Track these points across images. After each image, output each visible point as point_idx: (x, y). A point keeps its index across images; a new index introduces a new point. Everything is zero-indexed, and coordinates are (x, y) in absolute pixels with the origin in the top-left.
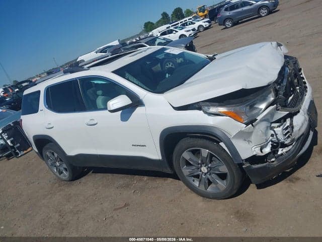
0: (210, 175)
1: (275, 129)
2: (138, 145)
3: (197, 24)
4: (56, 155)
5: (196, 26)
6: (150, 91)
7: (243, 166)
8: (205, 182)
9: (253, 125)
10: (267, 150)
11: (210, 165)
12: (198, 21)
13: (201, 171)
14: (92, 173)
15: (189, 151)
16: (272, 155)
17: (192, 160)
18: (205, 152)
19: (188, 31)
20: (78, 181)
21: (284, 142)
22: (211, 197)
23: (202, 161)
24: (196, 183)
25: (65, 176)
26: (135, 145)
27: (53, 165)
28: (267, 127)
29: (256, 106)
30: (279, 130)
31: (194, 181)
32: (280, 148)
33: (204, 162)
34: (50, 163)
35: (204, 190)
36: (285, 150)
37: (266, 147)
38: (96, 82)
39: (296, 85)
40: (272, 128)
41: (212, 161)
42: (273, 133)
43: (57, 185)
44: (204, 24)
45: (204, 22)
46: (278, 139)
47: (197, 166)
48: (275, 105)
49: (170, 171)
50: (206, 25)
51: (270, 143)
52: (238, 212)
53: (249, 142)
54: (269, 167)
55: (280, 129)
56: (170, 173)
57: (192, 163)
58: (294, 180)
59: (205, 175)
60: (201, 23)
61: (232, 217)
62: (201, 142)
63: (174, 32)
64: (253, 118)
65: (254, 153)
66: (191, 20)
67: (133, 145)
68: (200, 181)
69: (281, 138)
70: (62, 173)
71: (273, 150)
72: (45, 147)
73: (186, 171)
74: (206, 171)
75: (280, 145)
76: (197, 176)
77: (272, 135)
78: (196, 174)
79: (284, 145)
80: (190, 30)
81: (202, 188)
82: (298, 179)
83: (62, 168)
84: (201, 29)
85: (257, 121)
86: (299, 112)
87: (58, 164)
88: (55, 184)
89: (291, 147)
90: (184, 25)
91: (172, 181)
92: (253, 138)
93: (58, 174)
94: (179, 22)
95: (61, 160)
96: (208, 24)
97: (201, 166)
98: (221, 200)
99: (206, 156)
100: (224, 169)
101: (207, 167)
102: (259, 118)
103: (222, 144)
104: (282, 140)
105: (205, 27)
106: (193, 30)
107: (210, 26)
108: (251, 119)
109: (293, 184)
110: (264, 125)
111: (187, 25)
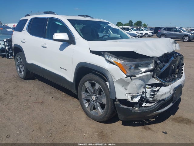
0: (96, 102)
1: (146, 89)
2: (63, 69)
3: (145, 32)
4: (21, 60)
5: (144, 33)
6: (82, 37)
7: (115, 103)
8: (92, 107)
9: (131, 79)
10: (136, 100)
11: (98, 96)
12: (147, 30)
13: (92, 98)
14: (38, 80)
15: (89, 82)
16: (138, 105)
17: (89, 89)
18: (97, 86)
19: (138, 33)
20: (28, 81)
21: (148, 99)
22: (91, 117)
23: (94, 91)
24: (87, 105)
25: (22, 75)
26: (61, 68)
27: (18, 66)
28: (142, 85)
29: (139, 68)
30: (148, 90)
31: (86, 103)
32: (145, 102)
33: (95, 92)
34: (17, 64)
35: (89, 111)
36: (148, 105)
37: (136, 98)
38: (57, 23)
39: (176, 73)
40: (145, 88)
41: (101, 94)
42: (145, 91)
43: (15, 78)
44: (149, 34)
45: (150, 32)
46: (146, 96)
47: (91, 94)
48: (152, 73)
49: (75, 92)
50: (150, 34)
51: (140, 96)
52: (101, 132)
53: (126, 89)
54: (131, 110)
55: (150, 90)
56: (75, 93)
57: (88, 91)
58: (147, 129)
59: (93, 102)
60: (147, 32)
61: (96, 133)
62: (97, 78)
63: (130, 31)
64: (134, 74)
65: (126, 98)
66: (142, 28)
67: (60, 68)
68: (89, 104)
69: (148, 96)
70: (21, 73)
71: (140, 102)
72: (18, 53)
73: (83, 95)
74: (94, 99)
75: (145, 101)
76: (88, 101)
77: (143, 92)
78: (88, 99)
79: (148, 102)
80: (139, 33)
81: (89, 110)
82: (150, 129)
83: (22, 70)
84: (146, 36)
85: (135, 77)
86: (168, 86)
87: (21, 66)
88: (15, 77)
89: (152, 104)
90: (138, 29)
91: (76, 101)
92: (129, 87)
93: (19, 72)
94: (136, 27)
95: (23, 65)
96: (151, 34)
97: (93, 95)
98: (96, 122)
99: (97, 89)
100: (104, 101)
101: (96, 96)
102: (137, 76)
103: (107, 83)
104: (148, 98)
105: (149, 35)
106: (142, 34)
107: (152, 36)
108: (132, 74)
109: (145, 130)
110: (139, 82)
111: (139, 30)
